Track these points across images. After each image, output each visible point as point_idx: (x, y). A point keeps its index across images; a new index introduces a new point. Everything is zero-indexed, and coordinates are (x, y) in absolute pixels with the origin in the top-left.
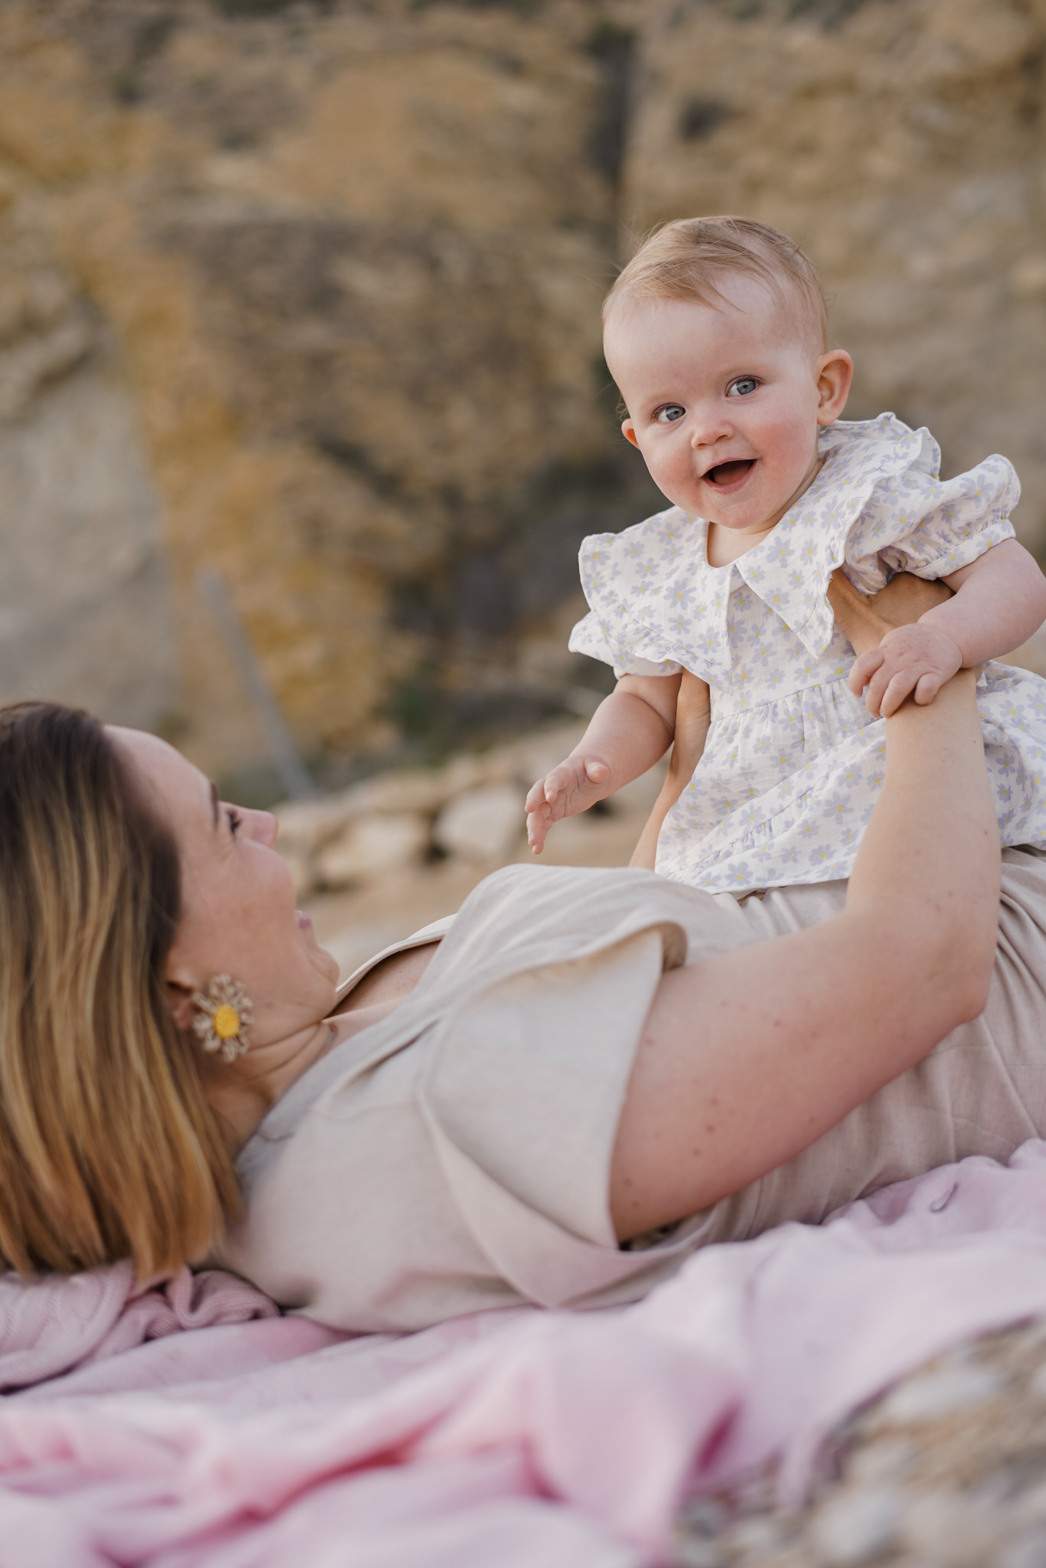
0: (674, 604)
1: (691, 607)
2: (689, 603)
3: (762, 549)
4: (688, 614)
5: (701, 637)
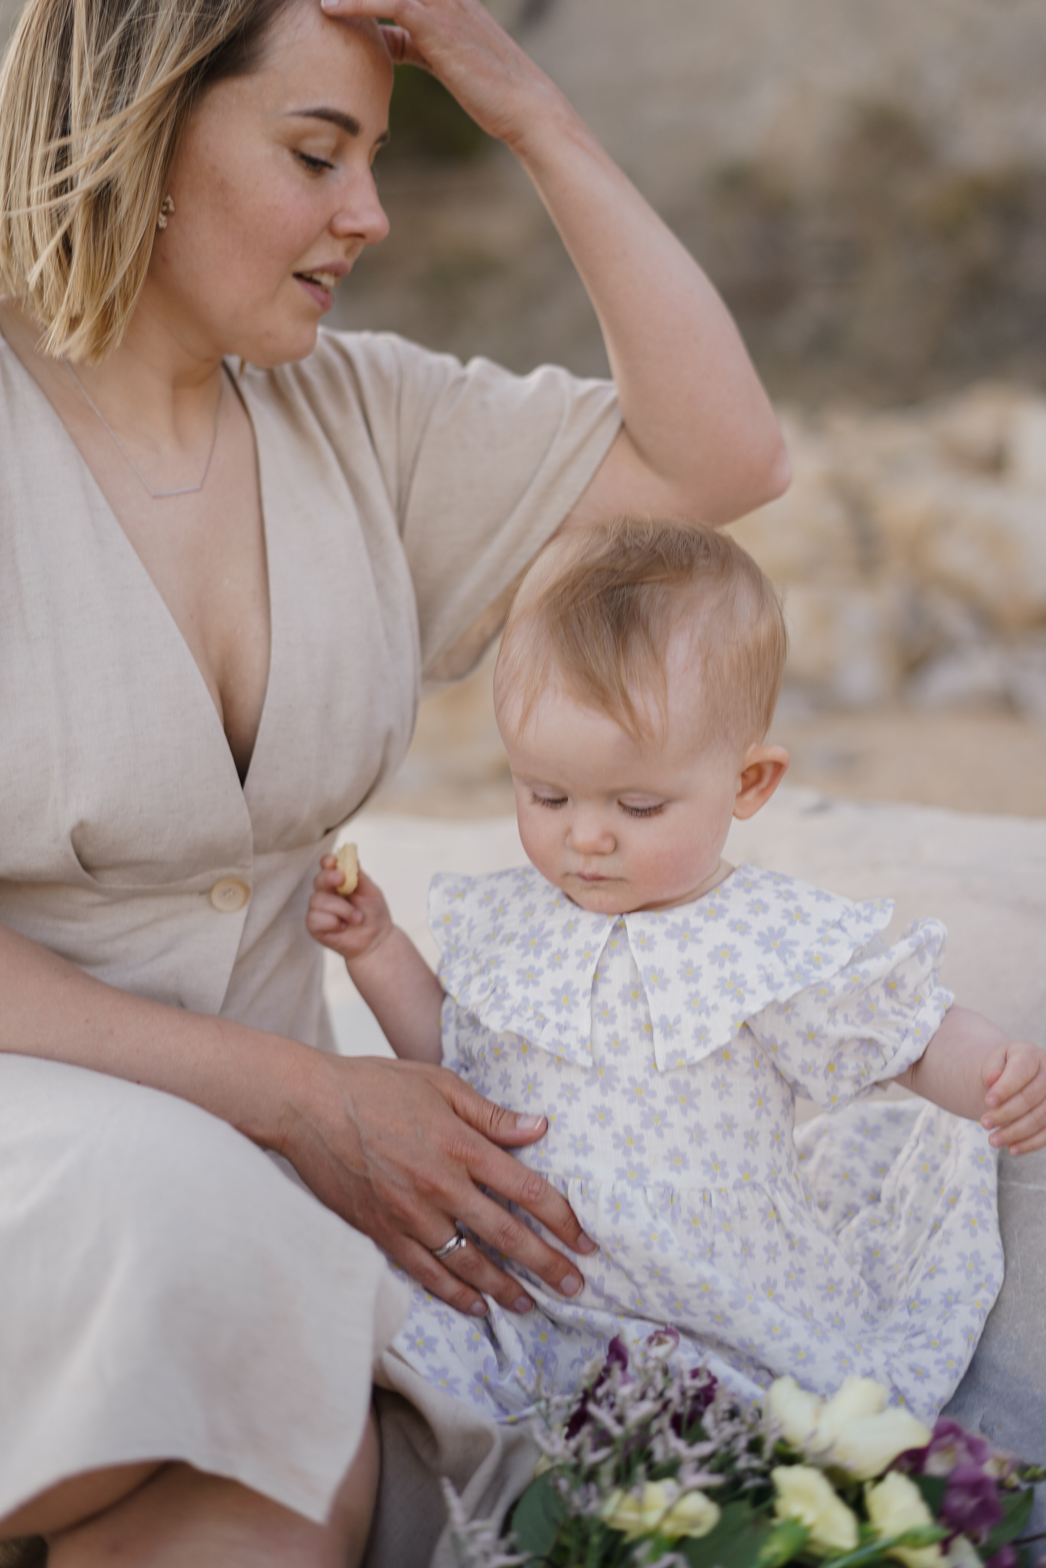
0: (526, 953)
1: (545, 954)
2: (544, 950)
3: (664, 921)
4: (541, 964)
5: (554, 991)
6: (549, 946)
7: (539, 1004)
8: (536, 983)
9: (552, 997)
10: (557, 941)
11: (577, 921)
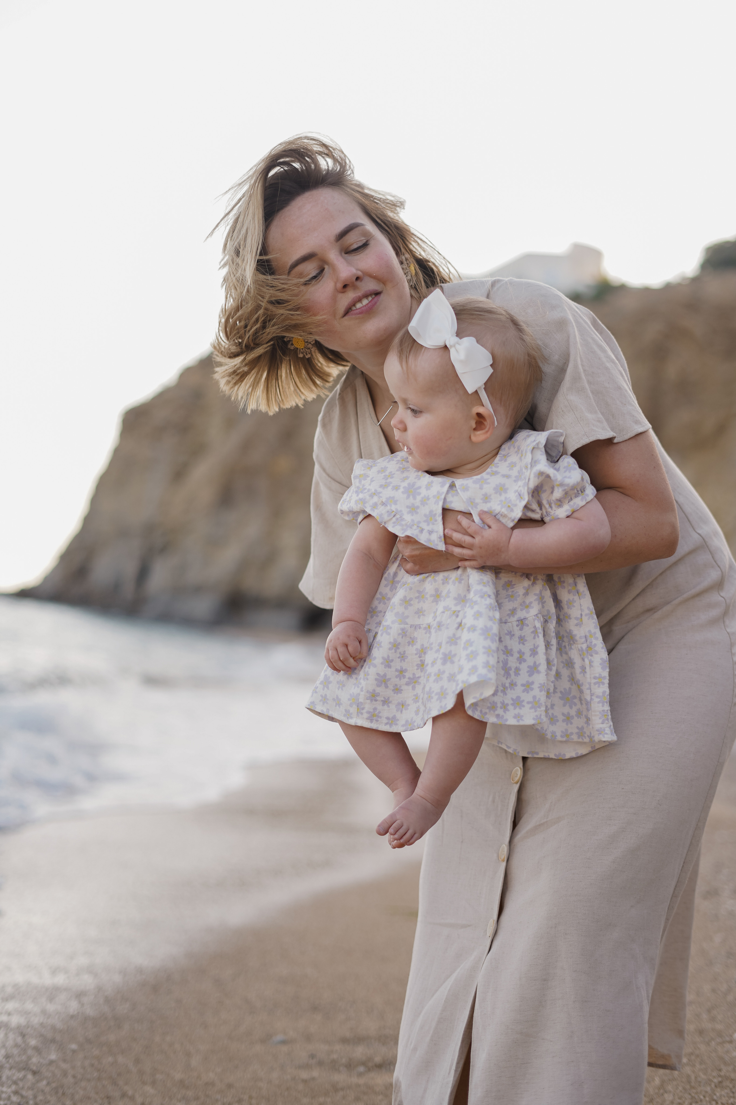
2: (417, 496)
5: (424, 515)
6: (419, 494)
7: (419, 522)
8: (417, 513)
9: (425, 519)
10: (424, 492)
11: (432, 482)
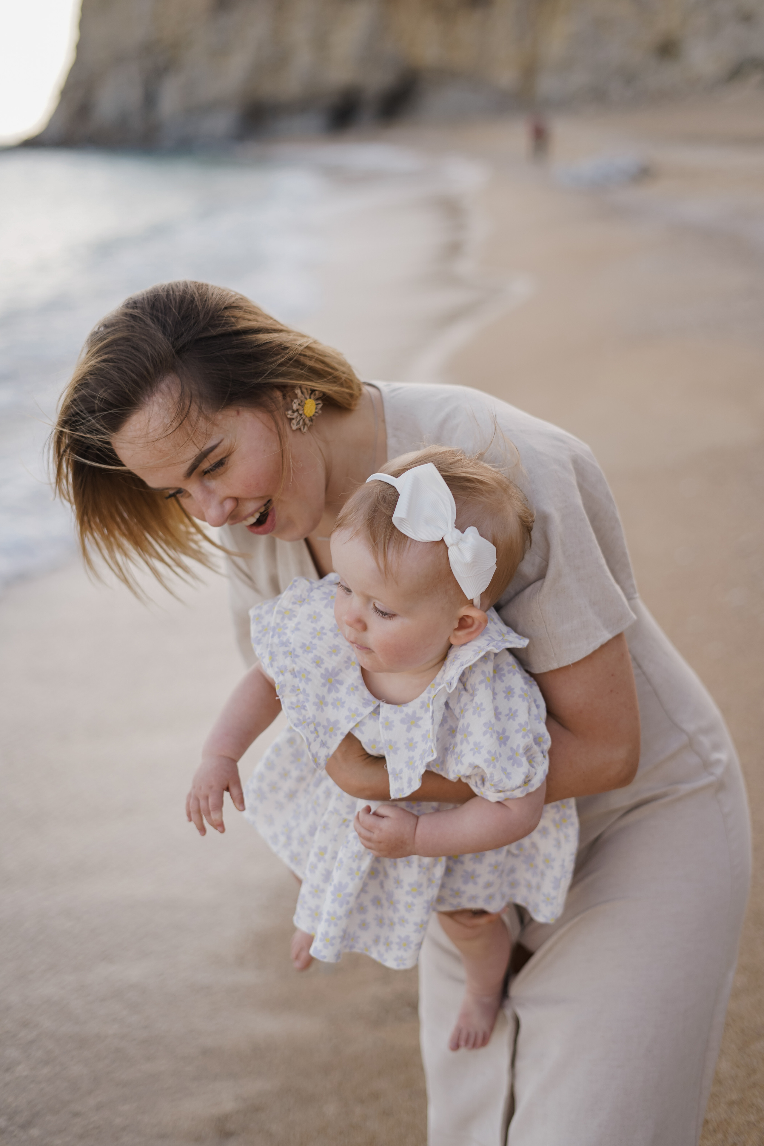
0: (324, 685)
1: (334, 695)
2: (334, 691)
4: (329, 699)
5: (328, 720)
6: (337, 690)
9: (326, 724)
10: (342, 692)
